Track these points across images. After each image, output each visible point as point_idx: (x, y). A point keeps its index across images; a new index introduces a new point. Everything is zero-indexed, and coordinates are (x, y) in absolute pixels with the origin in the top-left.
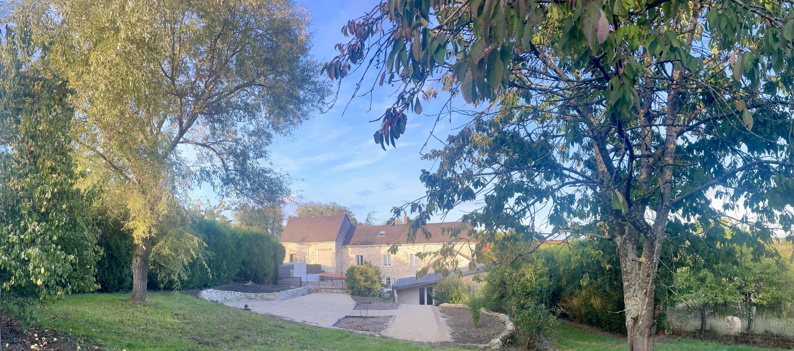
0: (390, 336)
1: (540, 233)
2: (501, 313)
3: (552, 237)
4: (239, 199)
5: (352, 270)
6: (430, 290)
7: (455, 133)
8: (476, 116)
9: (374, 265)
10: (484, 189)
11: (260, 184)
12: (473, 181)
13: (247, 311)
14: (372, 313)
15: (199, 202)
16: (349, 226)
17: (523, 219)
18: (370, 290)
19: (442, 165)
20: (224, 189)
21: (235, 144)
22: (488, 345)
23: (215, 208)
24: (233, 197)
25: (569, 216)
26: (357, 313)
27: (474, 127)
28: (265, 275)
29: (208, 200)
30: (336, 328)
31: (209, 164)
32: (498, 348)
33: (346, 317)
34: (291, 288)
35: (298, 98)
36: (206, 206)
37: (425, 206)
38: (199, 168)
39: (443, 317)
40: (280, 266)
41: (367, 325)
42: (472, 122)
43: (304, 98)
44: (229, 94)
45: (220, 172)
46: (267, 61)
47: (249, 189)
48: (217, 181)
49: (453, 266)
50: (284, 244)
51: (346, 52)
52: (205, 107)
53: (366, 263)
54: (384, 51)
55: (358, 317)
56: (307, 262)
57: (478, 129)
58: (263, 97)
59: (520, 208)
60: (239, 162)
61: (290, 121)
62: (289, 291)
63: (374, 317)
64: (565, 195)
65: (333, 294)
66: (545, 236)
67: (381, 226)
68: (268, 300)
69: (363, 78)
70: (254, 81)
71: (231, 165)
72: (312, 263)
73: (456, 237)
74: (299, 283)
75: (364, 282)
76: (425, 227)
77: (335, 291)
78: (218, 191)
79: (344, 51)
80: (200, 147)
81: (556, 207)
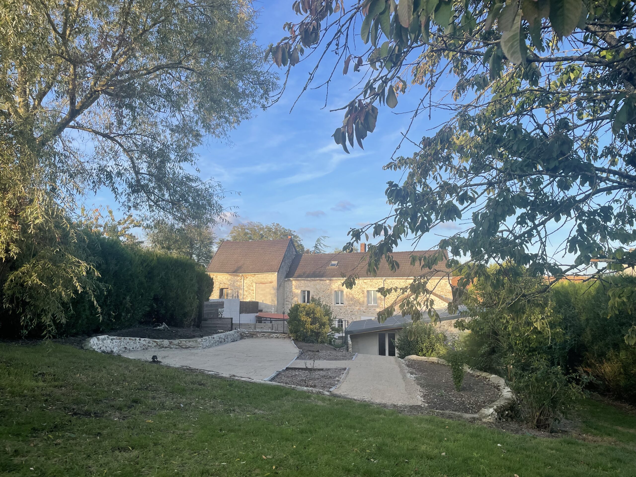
0: (342, 394)
1: (555, 264)
2: (491, 373)
3: (575, 271)
4: (153, 214)
5: (296, 309)
6: (392, 337)
7: (432, 135)
8: (460, 110)
9: (324, 303)
10: (473, 205)
11: (183, 196)
12: (457, 195)
13: (155, 365)
14: (320, 364)
15: (97, 214)
16: (294, 253)
17: (529, 245)
18: (318, 334)
19: (411, 175)
20: (132, 199)
21: (150, 140)
22: (476, 416)
23: (119, 223)
24: (144, 210)
25: (603, 238)
26: (301, 364)
27: (457, 125)
28: (185, 315)
29: (111, 212)
30: (274, 383)
31: (112, 163)
32: (491, 421)
33: (287, 369)
34: (219, 333)
35: (235, 90)
36: (106, 220)
37: (392, 228)
38: (96, 166)
39: (412, 373)
40: (205, 303)
41: (314, 379)
42: (454, 118)
43: (244, 92)
44: (145, 74)
45: (128, 175)
46: (198, 41)
47: (167, 201)
48: (121, 187)
49: (427, 307)
50: (213, 275)
51: (297, 33)
52: (111, 85)
53: (313, 300)
54: (345, 33)
55: (302, 369)
56: (241, 299)
57: (462, 127)
58: (192, 84)
59: (524, 230)
60: (155, 164)
61: (225, 118)
62: (215, 336)
63: (322, 370)
64: (596, 207)
65: (272, 339)
66: (564, 268)
67: (332, 254)
68: (187, 348)
69: (317, 67)
70: (180, 63)
71: (144, 167)
72: (248, 300)
73: (430, 268)
74: (230, 326)
75: (311, 325)
76: (390, 255)
77: (275, 335)
78: (122, 201)
79: (295, 31)
80: (101, 138)
81: (580, 226)
